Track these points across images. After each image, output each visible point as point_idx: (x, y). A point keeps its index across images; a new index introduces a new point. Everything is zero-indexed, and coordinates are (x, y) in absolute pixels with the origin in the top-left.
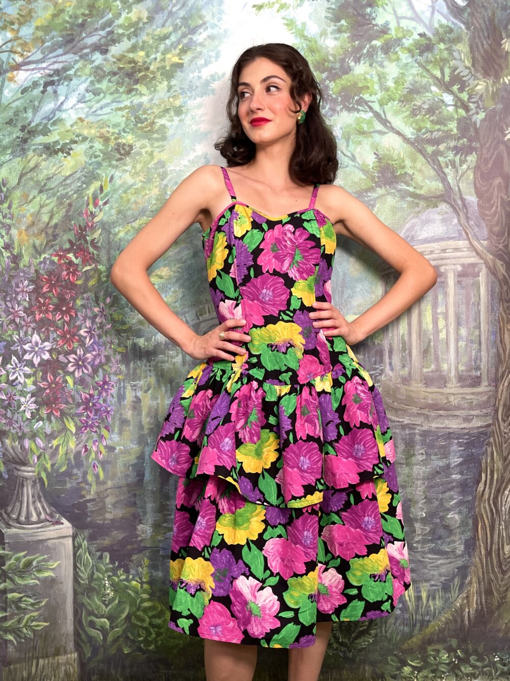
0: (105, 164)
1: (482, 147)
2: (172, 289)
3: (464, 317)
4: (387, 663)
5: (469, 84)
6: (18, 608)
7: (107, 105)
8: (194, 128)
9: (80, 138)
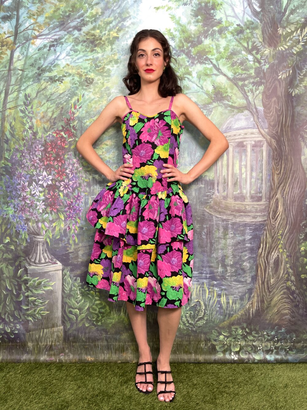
0: (80, 88)
1: (267, 82)
2: (112, 151)
3: (255, 167)
4: (212, 333)
5: (261, 51)
6: (34, 305)
7: (81, 58)
9: (68, 74)
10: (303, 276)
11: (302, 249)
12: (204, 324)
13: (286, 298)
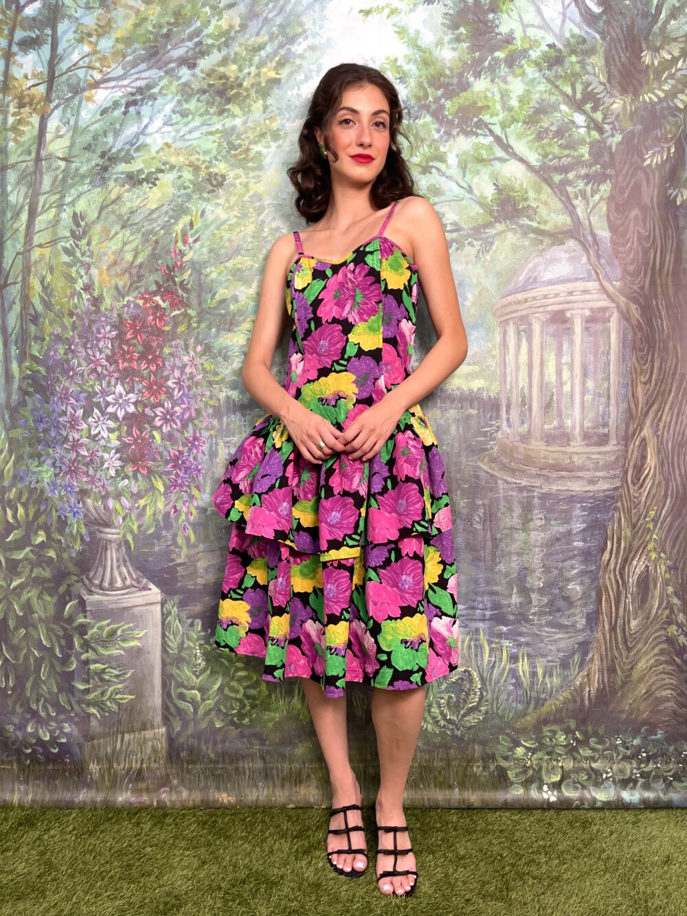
0: (196, 196)
1: (617, 174)
3: (591, 367)
4: (498, 742)
5: (604, 103)
6: (102, 680)
7: (196, 128)
9: (168, 166)
12: (480, 722)
13: (666, 662)
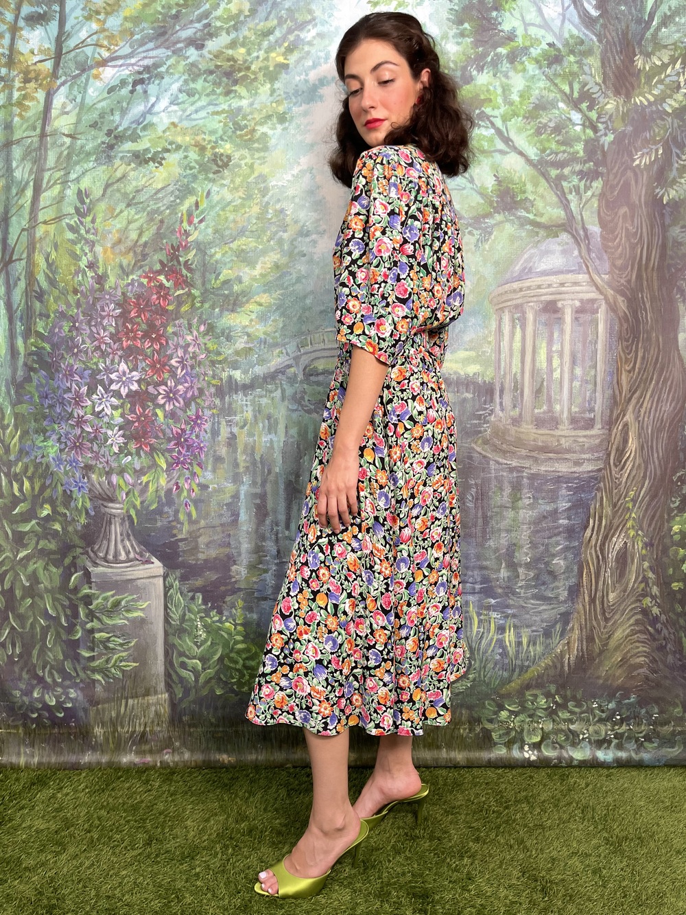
0: (201, 177)
1: (608, 172)
2: (272, 318)
3: (579, 355)
4: (484, 707)
5: (599, 102)
6: (106, 648)
7: (203, 108)
8: (299, 138)
9: (174, 146)
10: (676, 586)
11: (676, 528)
12: (468, 688)
13: (639, 632)
